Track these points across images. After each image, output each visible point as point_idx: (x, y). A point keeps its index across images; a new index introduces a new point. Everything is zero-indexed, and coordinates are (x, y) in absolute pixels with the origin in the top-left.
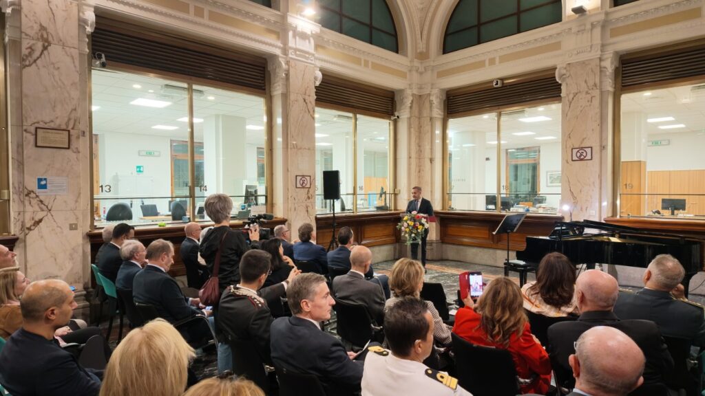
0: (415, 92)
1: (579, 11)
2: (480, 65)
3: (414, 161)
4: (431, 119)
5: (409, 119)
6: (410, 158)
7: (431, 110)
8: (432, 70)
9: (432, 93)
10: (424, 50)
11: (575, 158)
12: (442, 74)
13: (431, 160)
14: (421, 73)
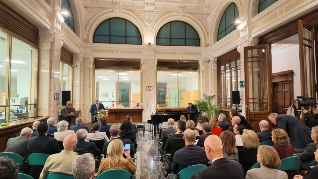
0: (83, 56)
1: (150, 44)
2: (113, 51)
3: (82, 87)
4: (90, 69)
5: (81, 67)
6: (80, 85)
7: (89, 65)
8: (90, 48)
9: (90, 58)
10: (86, 39)
11: (148, 90)
12: (94, 51)
13: (90, 87)
14: (85, 48)
